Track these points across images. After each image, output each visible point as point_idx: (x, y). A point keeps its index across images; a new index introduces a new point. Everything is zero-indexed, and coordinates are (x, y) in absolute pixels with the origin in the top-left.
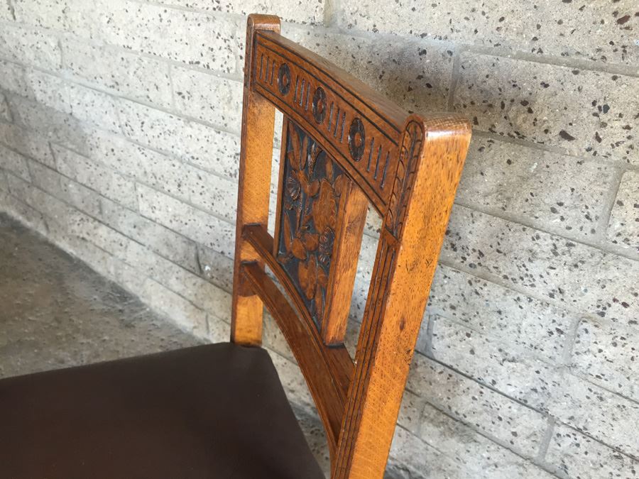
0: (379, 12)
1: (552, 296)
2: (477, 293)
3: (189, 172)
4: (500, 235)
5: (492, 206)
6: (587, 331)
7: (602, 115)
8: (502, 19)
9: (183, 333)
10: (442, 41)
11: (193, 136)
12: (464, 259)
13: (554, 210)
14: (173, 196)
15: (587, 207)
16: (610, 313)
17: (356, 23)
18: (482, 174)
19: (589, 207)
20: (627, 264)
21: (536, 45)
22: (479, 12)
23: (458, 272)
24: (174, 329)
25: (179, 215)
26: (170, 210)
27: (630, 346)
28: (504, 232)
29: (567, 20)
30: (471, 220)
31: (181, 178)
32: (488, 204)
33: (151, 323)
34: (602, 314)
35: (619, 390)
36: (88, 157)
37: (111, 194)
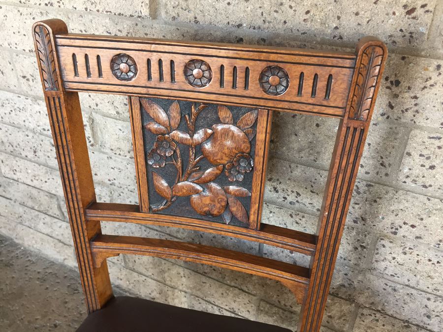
0: (198, 6)
1: (355, 222)
2: (297, 223)
3: (42, 141)
4: (313, 180)
5: (304, 158)
6: (384, 246)
7: (394, 88)
8: (308, 12)
9: (56, 264)
10: (256, 31)
11: (41, 112)
12: (285, 198)
14: (30, 161)
15: (382, 158)
16: (401, 232)
17: (178, 16)
18: (296, 135)
19: (384, 157)
20: (414, 197)
21: (337, 33)
22: (287, 6)
23: (281, 208)
24: (47, 262)
25: (38, 175)
26: (29, 171)
27: (415, 253)
28: (316, 178)
29: (363, 12)
30: (290, 171)
31: (36, 146)
32: (302, 157)
33: (27, 259)
34: (395, 233)
35: (408, 283)
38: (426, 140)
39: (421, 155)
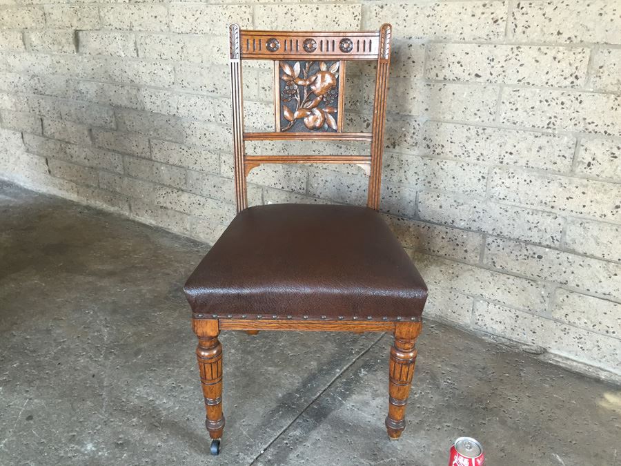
1: (478, 159)
2: (442, 169)
6: (496, 173)
7: (491, 63)
8: (446, 26)
10: (419, 40)
12: (434, 151)
13: (475, 114)
15: (490, 109)
16: (506, 161)
20: (509, 132)
21: (462, 36)
23: (431, 159)
27: (516, 177)
30: (437, 128)
34: (502, 162)
35: (514, 204)
36: (182, 143)
37: (197, 167)
38: (512, 92)
39: (510, 103)
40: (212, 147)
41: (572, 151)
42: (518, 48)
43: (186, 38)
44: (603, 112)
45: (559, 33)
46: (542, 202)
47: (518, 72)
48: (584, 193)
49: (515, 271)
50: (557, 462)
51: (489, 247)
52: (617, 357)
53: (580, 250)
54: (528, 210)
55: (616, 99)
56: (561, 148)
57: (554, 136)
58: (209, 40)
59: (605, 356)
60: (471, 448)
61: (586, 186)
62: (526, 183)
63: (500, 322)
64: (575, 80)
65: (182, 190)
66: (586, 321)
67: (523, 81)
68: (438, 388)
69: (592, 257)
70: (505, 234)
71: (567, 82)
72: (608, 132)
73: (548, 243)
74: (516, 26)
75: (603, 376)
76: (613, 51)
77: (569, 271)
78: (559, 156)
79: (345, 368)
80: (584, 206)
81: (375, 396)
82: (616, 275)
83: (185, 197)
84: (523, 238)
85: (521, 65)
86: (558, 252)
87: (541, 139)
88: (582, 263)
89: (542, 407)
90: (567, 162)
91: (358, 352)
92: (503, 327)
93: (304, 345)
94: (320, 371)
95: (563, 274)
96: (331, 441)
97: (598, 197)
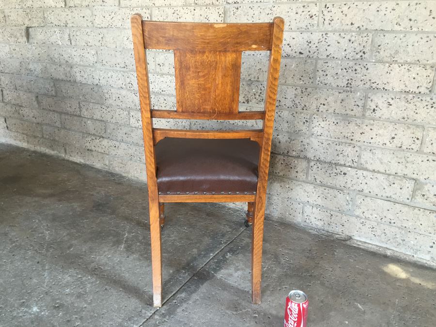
1: (303, 109)
6: (315, 118)
7: (309, 44)
11: (164, 81)
13: (300, 79)
16: (321, 110)
19: (310, 75)
20: (322, 90)
21: (290, 27)
27: (327, 121)
28: (286, 90)
32: (280, 81)
34: (318, 111)
35: (327, 138)
36: (103, 104)
37: (114, 121)
38: (323, 64)
39: (322, 71)
40: (124, 106)
41: (363, 101)
42: (326, 34)
43: (105, 31)
44: (382, 75)
45: (352, 24)
46: (345, 137)
47: (327, 50)
48: (371, 129)
49: (329, 184)
50: (358, 308)
51: (312, 169)
52: (397, 240)
53: (370, 168)
54: (336, 143)
55: (389, 66)
56: (356, 100)
57: (351, 92)
58: (121, 32)
59: (389, 240)
60: (299, 297)
61: (373, 124)
62: (334, 124)
63: (321, 220)
64: (363, 55)
65: (103, 137)
66: (376, 216)
67: (330, 56)
68: (280, 263)
69: (379, 172)
70: (322, 159)
71: (358, 56)
72: (386, 88)
73: (350, 164)
74: (325, 20)
75: (389, 253)
76: (387, 35)
77: (364, 183)
78: (355, 105)
79: (216, 253)
80: (372, 138)
81: (237, 270)
82: (394, 184)
83: (105, 142)
84: (334, 162)
85: (328, 46)
86: (356, 170)
87: (343, 94)
88: (372, 177)
89: (348, 274)
90: (360, 109)
91: (226, 243)
92: (322, 223)
93: (188, 239)
94: (199, 255)
95: (360, 185)
96: (206, 300)
97: (381, 132)
